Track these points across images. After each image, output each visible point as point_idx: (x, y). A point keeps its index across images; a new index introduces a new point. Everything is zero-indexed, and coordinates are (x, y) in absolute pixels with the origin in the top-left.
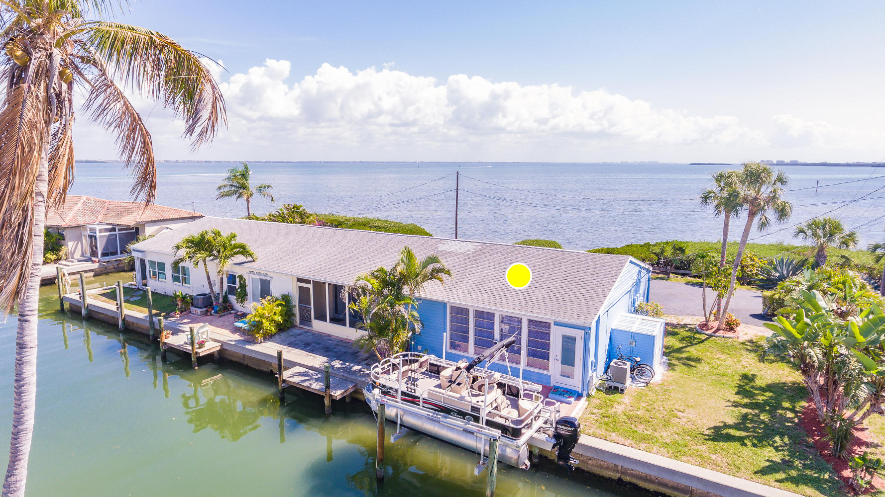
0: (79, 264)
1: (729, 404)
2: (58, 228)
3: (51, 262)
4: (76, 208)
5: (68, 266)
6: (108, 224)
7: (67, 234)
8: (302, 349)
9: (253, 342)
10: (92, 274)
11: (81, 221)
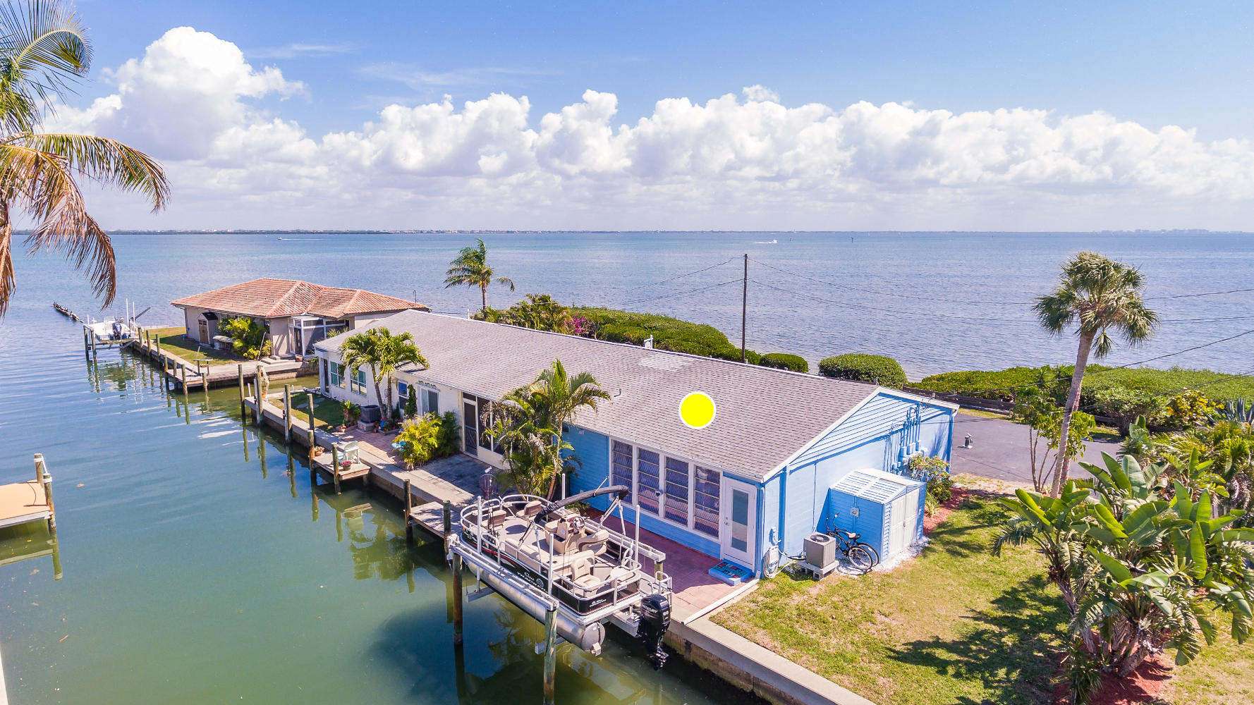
0: (281, 362)
1: (970, 615)
2: (263, 319)
3: (254, 358)
4: (286, 296)
5: (269, 364)
6: (315, 316)
7: (272, 326)
8: (451, 482)
9: (401, 467)
10: (294, 374)
11: (287, 311)
